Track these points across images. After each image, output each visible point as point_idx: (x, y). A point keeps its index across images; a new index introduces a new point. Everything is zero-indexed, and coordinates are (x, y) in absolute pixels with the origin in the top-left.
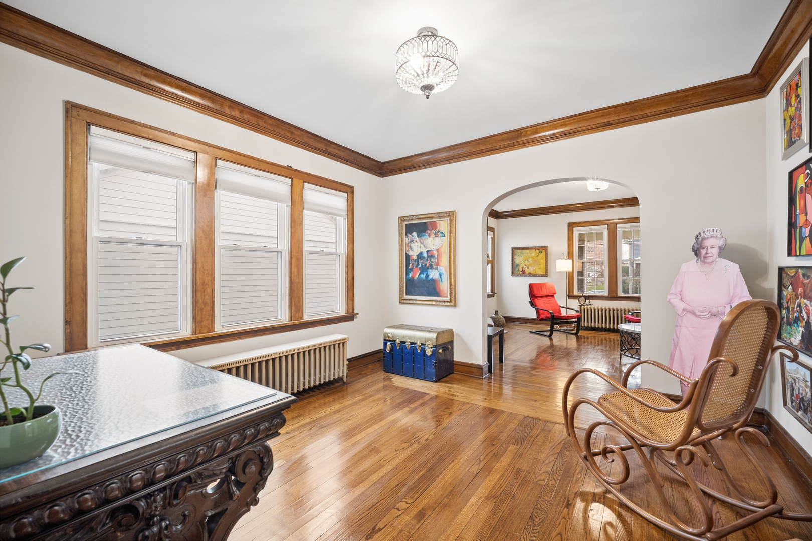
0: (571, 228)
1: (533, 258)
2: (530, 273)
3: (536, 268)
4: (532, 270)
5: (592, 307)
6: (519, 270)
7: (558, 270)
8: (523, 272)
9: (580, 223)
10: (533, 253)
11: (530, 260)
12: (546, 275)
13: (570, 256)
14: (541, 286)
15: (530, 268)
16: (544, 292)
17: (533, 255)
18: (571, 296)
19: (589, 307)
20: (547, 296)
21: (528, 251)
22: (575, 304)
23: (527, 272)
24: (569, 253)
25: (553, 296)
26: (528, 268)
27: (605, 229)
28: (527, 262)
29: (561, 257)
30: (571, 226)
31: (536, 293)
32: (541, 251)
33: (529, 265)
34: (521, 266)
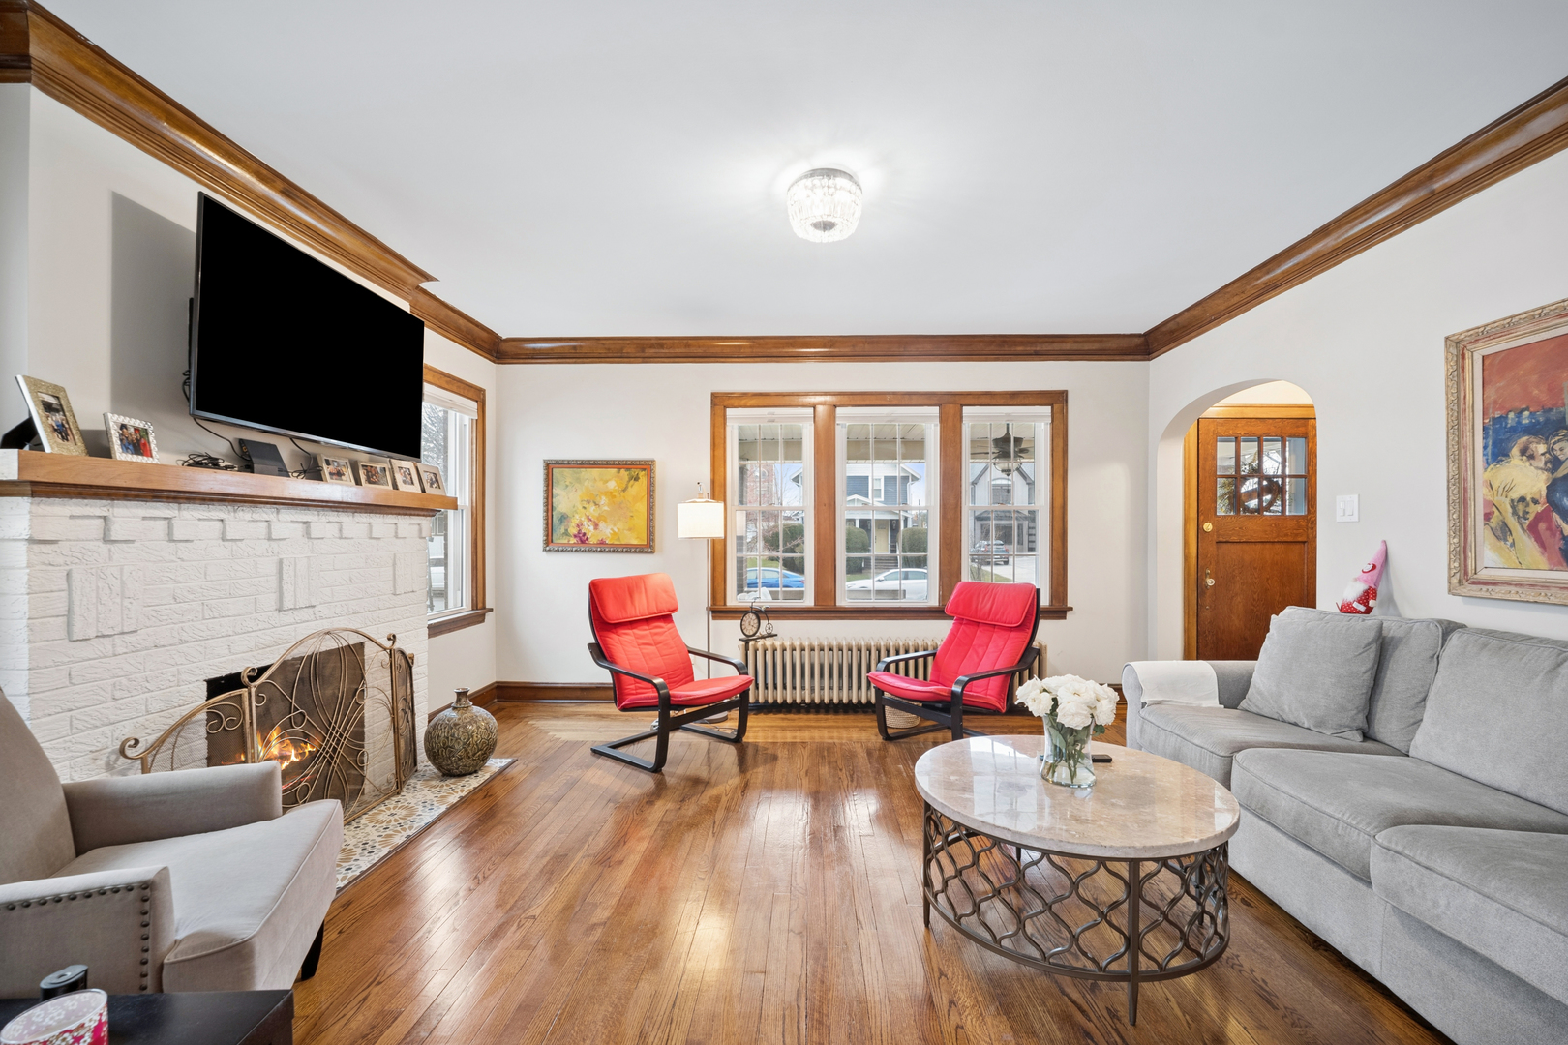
0: (719, 409)
1: (610, 494)
2: (602, 542)
3: (620, 525)
4: (608, 532)
5: (778, 644)
6: (566, 533)
7: (683, 533)
8: (582, 538)
9: (744, 395)
10: (612, 480)
11: (604, 500)
12: (648, 548)
13: (718, 491)
14: (630, 586)
15: (602, 525)
16: (640, 607)
17: (612, 485)
18: (719, 611)
19: (768, 642)
20: (647, 621)
21: (595, 472)
22: (728, 637)
23: (593, 540)
24: (713, 482)
25: (666, 618)
26: (596, 526)
27: (804, 418)
28: (592, 510)
29: (689, 496)
30: (721, 402)
31: (613, 613)
32: (634, 472)
33: (600, 517)
34: (575, 521)
